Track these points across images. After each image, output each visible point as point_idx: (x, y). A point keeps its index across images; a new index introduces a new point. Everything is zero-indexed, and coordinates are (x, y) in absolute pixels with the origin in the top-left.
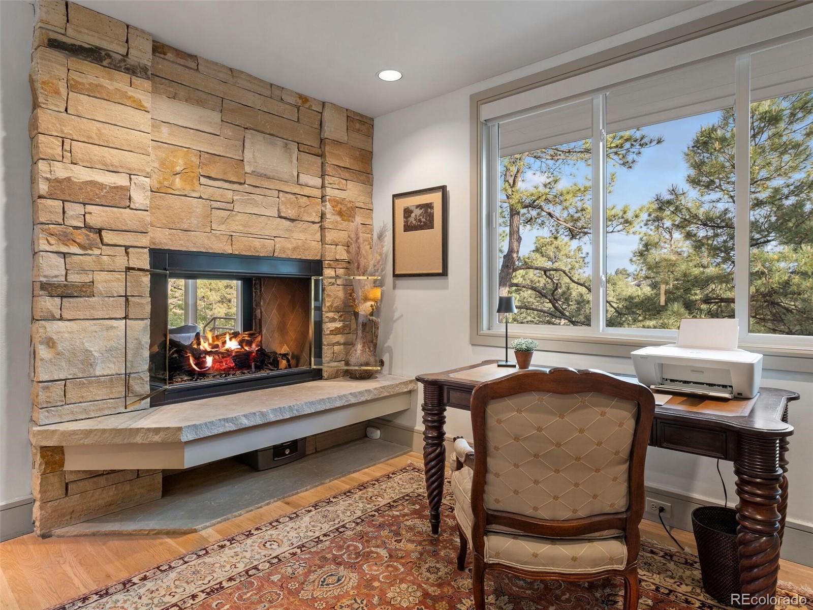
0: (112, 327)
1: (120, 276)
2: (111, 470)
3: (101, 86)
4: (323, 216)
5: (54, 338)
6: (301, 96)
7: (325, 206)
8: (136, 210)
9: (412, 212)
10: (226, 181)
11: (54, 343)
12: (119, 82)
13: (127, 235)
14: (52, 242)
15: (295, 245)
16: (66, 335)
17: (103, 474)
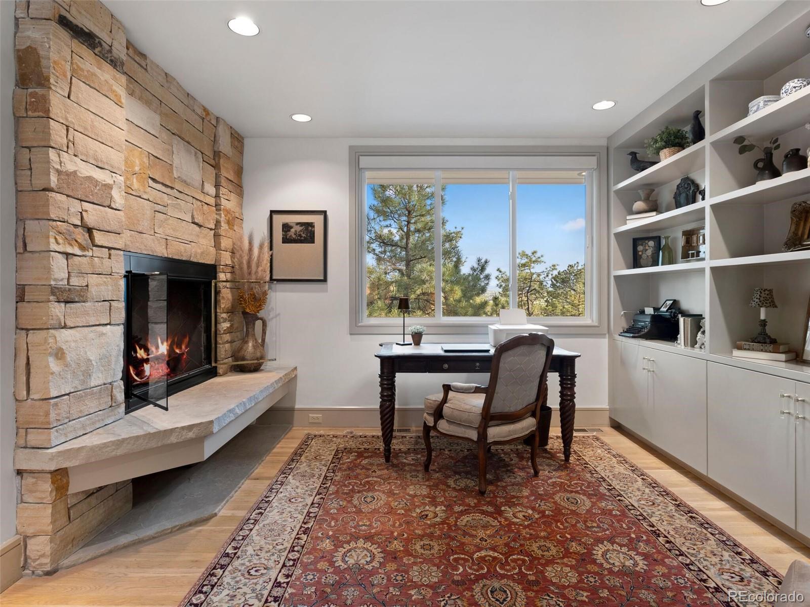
0: (103, 334)
1: (105, 280)
2: (99, 487)
3: (96, 75)
4: (218, 223)
5: (64, 348)
6: (205, 109)
7: (220, 215)
8: (116, 209)
9: (291, 227)
10: (163, 184)
11: (63, 353)
12: (106, 74)
13: (110, 235)
14: (60, 241)
15: (202, 250)
16: (73, 344)
17: (93, 493)
